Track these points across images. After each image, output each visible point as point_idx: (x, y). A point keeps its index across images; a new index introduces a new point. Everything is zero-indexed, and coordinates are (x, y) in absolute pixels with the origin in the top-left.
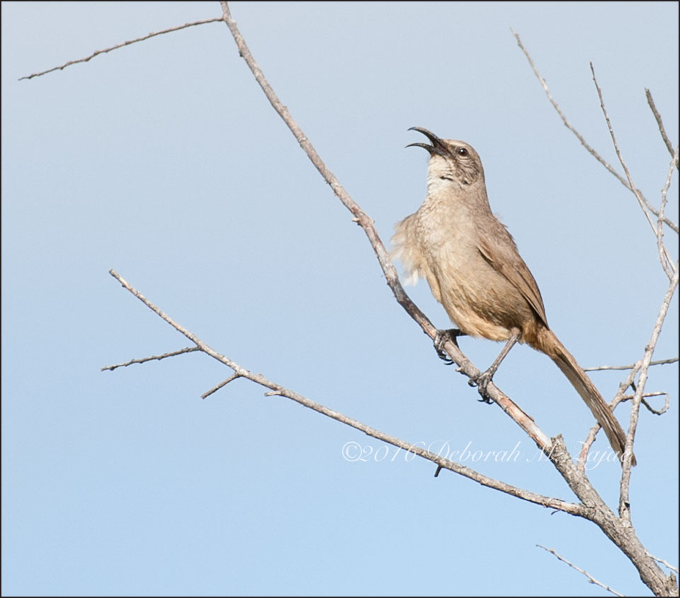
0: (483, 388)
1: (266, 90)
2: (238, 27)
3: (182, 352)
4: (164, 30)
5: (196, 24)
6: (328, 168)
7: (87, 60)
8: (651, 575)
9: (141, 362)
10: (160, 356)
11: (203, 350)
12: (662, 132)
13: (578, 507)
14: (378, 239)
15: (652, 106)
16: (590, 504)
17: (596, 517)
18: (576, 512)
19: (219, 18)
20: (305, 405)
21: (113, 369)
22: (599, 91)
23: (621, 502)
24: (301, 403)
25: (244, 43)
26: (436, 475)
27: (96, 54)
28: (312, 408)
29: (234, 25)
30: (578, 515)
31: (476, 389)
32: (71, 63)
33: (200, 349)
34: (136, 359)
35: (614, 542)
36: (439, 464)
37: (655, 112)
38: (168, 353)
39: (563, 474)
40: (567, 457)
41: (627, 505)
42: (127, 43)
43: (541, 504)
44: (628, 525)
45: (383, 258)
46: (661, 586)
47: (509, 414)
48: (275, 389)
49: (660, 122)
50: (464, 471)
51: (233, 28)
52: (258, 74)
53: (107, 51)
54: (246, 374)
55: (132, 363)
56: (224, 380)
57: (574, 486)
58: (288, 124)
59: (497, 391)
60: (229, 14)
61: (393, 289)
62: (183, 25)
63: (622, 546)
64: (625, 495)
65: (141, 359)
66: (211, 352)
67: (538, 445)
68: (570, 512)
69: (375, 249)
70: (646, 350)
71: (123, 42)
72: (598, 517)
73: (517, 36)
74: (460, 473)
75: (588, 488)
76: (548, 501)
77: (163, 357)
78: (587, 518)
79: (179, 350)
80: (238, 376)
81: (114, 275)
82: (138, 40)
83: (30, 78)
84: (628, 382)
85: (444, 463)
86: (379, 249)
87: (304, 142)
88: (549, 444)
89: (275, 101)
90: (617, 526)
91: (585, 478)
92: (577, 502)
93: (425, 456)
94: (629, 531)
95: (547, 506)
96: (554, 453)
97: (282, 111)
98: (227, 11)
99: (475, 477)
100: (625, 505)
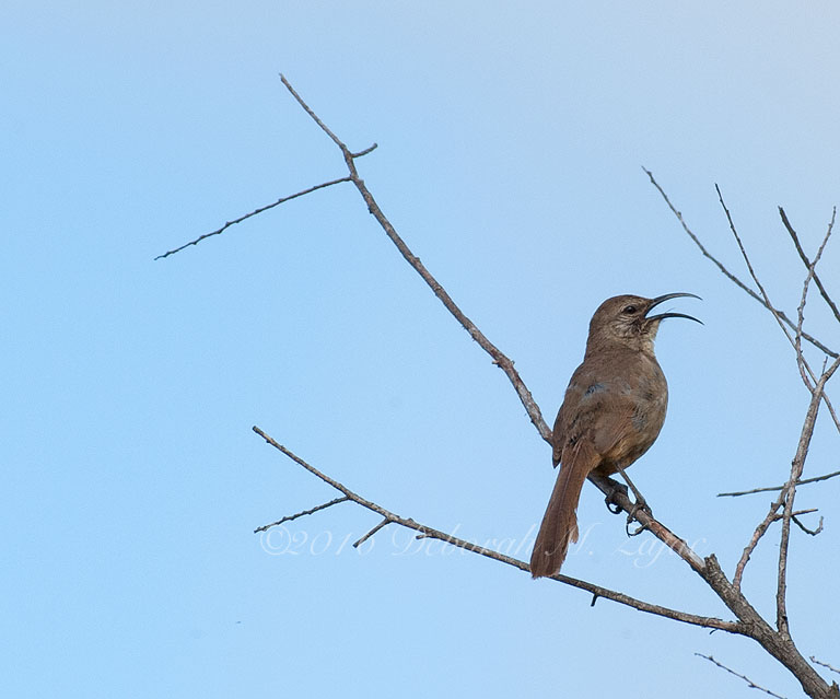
1: (399, 242)
2: (365, 185)
3: (332, 503)
4: (292, 194)
5: (324, 186)
7: (220, 232)
8: (814, 686)
9: (292, 519)
10: (310, 510)
11: (352, 499)
13: (736, 624)
14: (519, 379)
15: (787, 224)
16: (748, 620)
17: (755, 633)
18: (734, 629)
19: (347, 177)
20: (458, 545)
21: (265, 529)
22: (727, 212)
23: (778, 616)
25: (372, 199)
26: (593, 605)
27: (228, 225)
28: (465, 547)
29: (362, 183)
30: (736, 632)
32: (203, 237)
33: (349, 497)
34: (287, 516)
35: (775, 656)
36: (596, 592)
37: (790, 229)
38: (318, 507)
39: (719, 592)
40: (721, 576)
41: (785, 618)
42: (258, 212)
43: (698, 624)
44: (788, 639)
46: (824, 695)
47: (661, 538)
48: (426, 532)
49: (795, 239)
50: (620, 597)
51: (360, 185)
52: (388, 227)
53: (238, 221)
54: (397, 519)
55: (283, 521)
56: (374, 527)
57: (732, 604)
58: (421, 274)
60: (356, 174)
61: (537, 426)
62: (311, 188)
63: (782, 660)
64: (782, 608)
65: (292, 515)
66: (359, 500)
67: (692, 567)
68: (727, 630)
69: (517, 389)
70: (793, 464)
71: (254, 210)
72: (757, 633)
73: (649, 174)
74: (617, 600)
76: (705, 622)
77: (313, 511)
78: (746, 635)
80: (389, 523)
81: (257, 432)
82: (268, 207)
83: (165, 256)
85: (600, 591)
86: (521, 388)
87: (439, 291)
88: (703, 565)
89: (406, 254)
90: (777, 641)
91: (741, 595)
92: (735, 619)
93: (580, 587)
94: (789, 644)
95: (705, 626)
96: (708, 571)
97: (415, 263)
98: (353, 171)
99: (631, 602)
100: (782, 619)
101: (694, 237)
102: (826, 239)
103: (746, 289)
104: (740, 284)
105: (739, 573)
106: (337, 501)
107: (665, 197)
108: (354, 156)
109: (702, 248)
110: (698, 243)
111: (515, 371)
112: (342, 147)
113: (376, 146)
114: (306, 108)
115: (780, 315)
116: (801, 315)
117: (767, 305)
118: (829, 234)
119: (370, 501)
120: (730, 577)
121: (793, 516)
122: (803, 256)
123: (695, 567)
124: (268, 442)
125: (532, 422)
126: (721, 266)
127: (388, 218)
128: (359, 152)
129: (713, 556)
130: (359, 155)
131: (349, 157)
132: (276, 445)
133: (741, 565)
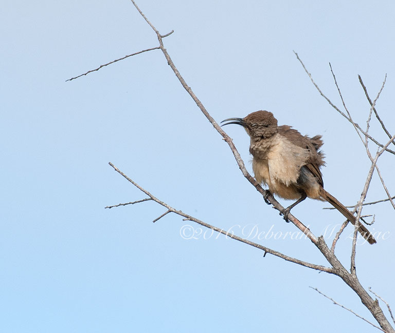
0: (286, 215)
1: (181, 79)
2: (167, 51)
3: (144, 200)
4: (132, 54)
5: (147, 50)
6: (211, 115)
7: (97, 70)
8: (367, 300)
9: (124, 205)
10: (133, 202)
12: (367, 95)
13: (331, 269)
14: (235, 148)
15: (362, 83)
16: (337, 268)
18: (330, 271)
19: (158, 47)
20: (202, 224)
21: (110, 208)
22: (334, 76)
23: (351, 266)
24: (200, 223)
25: (170, 58)
26: (264, 256)
27: (101, 67)
28: (205, 226)
29: (165, 50)
30: (331, 273)
31: (283, 216)
32: (89, 72)
33: (152, 199)
34: (122, 204)
35: (349, 285)
36: (265, 251)
37: (363, 86)
38: (137, 201)
39: (324, 254)
40: (325, 246)
41: (355, 268)
42: (115, 61)
43: (314, 268)
44: (355, 277)
45: (237, 157)
46: (372, 305)
47: (298, 227)
48: (187, 217)
49: (365, 91)
50: (277, 254)
51: (165, 51)
52: (177, 73)
53: (106, 65)
54: (174, 210)
55: (120, 205)
56: (163, 214)
57: (329, 259)
58: (191, 95)
59: (292, 217)
60: (163, 45)
61: (242, 171)
62: (141, 51)
63: (352, 287)
64: (353, 263)
65: (124, 203)
66: (157, 200)
67: (312, 241)
68: (327, 272)
69: (233, 152)
70: (362, 195)
71: (114, 61)
72: (341, 274)
73: (296, 54)
74: (275, 255)
75: (336, 260)
76: (317, 267)
78: (336, 274)
79: (142, 200)
80: (170, 212)
81: (111, 165)
82: (120, 59)
83: (71, 80)
84: (354, 211)
85: (268, 250)
86: (235, 152)
87: (199, 104)
88: (317, 240)
89: (185, 85)
90: (350, 278)
91: (334, 256)
92: (331, 267)
93: (258, 248)
94: (356, 280)
95: (317, 269)
96: (319, 244)
97: (188, 90)
98: (162, 44)
99: (282, 256)
100: (353, 268)
101: (316, 86)
102: (382, 89)
103: (340, 112)
104: (338, 110)
105: (334, 244)
106: (146, 200)
107: (304, 66)
108: (162, 37)
109: (320, 92)
110: (318, 89)
111: (233, 144)
112: (157, 32)
113: (173, 31)
114: (141, 13)
115: (356, 125)
116: (368, 124)
117: (350, 120)
118: (383, 87)
119: (162, 201)
120: (330, 246)
121: (361, 218)
122: (368, 99)
123: (313, 241)
124: (116, 170)
125: (240, 168)
126: (329, 101)
127: (177, 68)
128: (165, 34)
129: (322, 237)
130: (165, 36)
131: (160, 38)
132: (119, 172)
133: (335, 241)
